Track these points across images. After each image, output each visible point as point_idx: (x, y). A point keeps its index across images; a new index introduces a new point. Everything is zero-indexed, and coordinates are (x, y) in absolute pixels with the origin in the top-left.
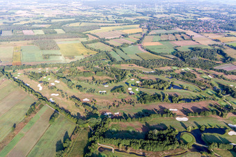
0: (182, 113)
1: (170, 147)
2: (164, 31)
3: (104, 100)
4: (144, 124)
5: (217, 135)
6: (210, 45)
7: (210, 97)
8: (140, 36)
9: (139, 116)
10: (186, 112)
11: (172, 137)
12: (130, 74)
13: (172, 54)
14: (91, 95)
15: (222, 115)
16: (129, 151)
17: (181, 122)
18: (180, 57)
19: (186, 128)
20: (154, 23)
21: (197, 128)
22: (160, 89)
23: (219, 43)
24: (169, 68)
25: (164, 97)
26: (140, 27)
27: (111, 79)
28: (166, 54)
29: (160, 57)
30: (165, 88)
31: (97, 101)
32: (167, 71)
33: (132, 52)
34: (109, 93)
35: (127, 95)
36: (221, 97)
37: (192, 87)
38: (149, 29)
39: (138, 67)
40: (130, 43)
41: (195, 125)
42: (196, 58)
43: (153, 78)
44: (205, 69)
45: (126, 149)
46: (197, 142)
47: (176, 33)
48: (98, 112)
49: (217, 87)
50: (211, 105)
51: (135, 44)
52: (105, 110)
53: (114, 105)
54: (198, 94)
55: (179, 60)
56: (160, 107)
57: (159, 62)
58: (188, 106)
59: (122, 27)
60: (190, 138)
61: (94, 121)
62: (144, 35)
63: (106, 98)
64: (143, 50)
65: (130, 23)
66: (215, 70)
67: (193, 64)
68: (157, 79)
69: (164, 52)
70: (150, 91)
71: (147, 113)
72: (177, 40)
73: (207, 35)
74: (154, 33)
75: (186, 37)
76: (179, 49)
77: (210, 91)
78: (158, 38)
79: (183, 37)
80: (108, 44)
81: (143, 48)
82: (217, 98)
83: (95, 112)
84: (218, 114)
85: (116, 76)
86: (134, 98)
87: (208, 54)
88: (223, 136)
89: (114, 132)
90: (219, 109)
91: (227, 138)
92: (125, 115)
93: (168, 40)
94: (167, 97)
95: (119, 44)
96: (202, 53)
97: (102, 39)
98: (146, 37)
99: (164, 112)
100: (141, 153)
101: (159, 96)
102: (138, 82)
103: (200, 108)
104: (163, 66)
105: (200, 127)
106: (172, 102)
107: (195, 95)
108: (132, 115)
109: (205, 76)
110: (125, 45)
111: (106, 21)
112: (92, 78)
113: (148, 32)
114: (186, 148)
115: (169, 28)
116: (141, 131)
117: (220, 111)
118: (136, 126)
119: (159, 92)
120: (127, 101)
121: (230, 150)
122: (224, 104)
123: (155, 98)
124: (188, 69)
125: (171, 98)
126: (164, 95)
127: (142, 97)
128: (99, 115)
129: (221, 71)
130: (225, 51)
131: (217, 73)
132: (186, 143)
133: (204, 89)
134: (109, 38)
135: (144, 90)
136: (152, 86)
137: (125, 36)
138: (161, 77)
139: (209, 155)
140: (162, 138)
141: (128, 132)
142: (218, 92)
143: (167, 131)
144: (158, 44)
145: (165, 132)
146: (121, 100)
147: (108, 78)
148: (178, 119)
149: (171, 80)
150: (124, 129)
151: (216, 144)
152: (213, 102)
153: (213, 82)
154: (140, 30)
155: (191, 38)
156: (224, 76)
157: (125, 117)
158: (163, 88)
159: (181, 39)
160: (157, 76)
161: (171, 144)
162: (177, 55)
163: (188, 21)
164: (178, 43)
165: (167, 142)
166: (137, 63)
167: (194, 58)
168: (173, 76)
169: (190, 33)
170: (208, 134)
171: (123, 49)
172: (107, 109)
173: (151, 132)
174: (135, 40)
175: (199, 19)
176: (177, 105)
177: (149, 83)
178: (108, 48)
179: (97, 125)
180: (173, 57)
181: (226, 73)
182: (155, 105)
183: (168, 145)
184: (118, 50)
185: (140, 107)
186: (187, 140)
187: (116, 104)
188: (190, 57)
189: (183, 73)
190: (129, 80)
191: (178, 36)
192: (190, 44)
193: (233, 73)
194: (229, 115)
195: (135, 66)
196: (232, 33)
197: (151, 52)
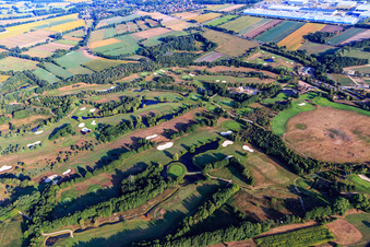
0: (164, 138)
1: (155, 193)
2: (119, 19)
3: (39, 158)
4: (114, 173)
5: (210, 152)
6: (185, 30)
7: (195, 103)
8: (82, 33)
9: (103, 163)
10: (168, 135)
11: (155, 177)
12: (77, 101)
13: (137, 53)
14: (13, 157)
15: (212, 125)
16: (97, 224)
17: (165, 151)
18: (148, 55)
19: (171, 156)
20: (101, 8)
21: (185, 151)
22: (128, 112)
23: (195, 25)
24: (136, 76)
25: (135, 123)
26: (80, 17)
27: (44, 117)
28: (128, 55)
29: (119, 62)
30: (135, 108)
31: (27, 162)
32: (133, 82)
33: (74, 63)
34: (47, 144)
35: (79, 136)
36: (207, 100)
37: (171, 95)
38: (95, 19)
39: (89, 85)
40: (67, 47)
41: (182, 149)
42: (171, 53)
43: (115, 97)
44: (184, 66)
45: (93, 222)
47: (138, 19)
49: (202, 87)
50: (198, 115)
51: (76, 48)
52: (44, 173)
53: (58, 159)
54: (180, 104)
55: (148, 60)
56: (133, 139)
57: (118, 70)
58: (170, 125)
59: (48, 22)
60: (179, 170)
62: (88, 31)
63: (42, 153)
64: (92, 56)
65: (60, 13)
66: (195, 64)
67: (167, 63)
68: (121, 98)
69: (123, 53)
70: (114, 119)
71: (115, 155)
72: (140, 29)
73: (178, 15)
74: (105, 24)
75: (152, 23)
76: (145, 43)
77: (194, 95)
78: (112, 32)
79: (148, 24)
80: (27, 58)
81: (90, 53)
82: (204, 102)
83: (26, 183)
84: (207, 123)
85: (54, 110)
86: (91, 138)
87: (184, 42)
88: (216, 151)
89: (68, 204)
91: (221, 152)
92: (81, 170)
93: (128, 33)
94: (140, 121)
95: (48, 54)
96: (177, 44)
97: (13, 50)
98: (92, 33)
99: (138, 144)
100: (117, 219)
101: (128, 123)
102: (93, 110)
103: (186, 122)
104: (127, 75)
105: (188, 148)
106: (148, 126)
107: (177, 106)
108: (92, 165)
109: (185, 76)
110: (59, 53)
112: (8, 126)
113: (94, 24)
114: (176, 185)
115: (126, 13)
116: (111, 186)
117: (208, 119)
118: (102, 180)
119: (127, 117)
120: (80, 145)
122: (213, 108)
123: (123, 128)
124: (162, 71)
125: (145, 121)
126: (134, 118)
127: (104, 132)
128: (36, 187)
129: (203, 64)
130: (204, 35)
131: (199, 68)
132: (175, 178)
133: (187, 95)
134: (26, 46)
135: (104, 121)
136: (115, 111)
137: (56, 37)
138: (126, 93)
139: (205, 182)
140: (141, 184)
141: (92, 194)
142: (203, 94)
143: (148, 171)
144: (114, 41)
145: (144, 174)
146: (69, 149)
147: (40, 117)
148: (161, 148)
149: (142, 94)
150: (83, 193)
151: (210, 165)
152: (199, 110)
153: (196, 82)
154: (81, 23)
155: (159, 23)
156: (209, 70)
157: (82, 172)
159: (146, 27)
160: (121, 94)
161: (155, 188)
162: (144, 54)
164: (142, 35)
165: (150, 186)
166: (85, 79)
167: (167, 54)
168: (143, 87)
169: (157, 15)
170: (200, 155)
171: (57, 60)
172: (48, 170)
173: (125, 181)
174: (76, 42)
176: (155, 128)
177: (110, 107)
178: (30, 65)
179: (34, 205)
180: (139, 57)
181: (209, 65)
182: (125, 139)
183: (151, 191)
184: (48, 65)
185: (103, 149)
186: (175, 173)
187: (63, 157)
188: (162, 52)
189: (156, 79)
190: (78, 110)
191: (141, 23)
192: (160, 32)
193: (217, 64)
194: (220, 121)
195: (83, 85)
196: (209, 7)
197: (105, 57)
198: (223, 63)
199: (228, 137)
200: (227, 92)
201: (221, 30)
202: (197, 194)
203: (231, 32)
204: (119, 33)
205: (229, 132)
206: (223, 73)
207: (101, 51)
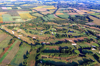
0: (74, 42)
2: (64, 9)
3: (42, 38)
4: (59, 47)
5: (88, 50)
6: (83, 15)
8: (54, 11)
9: (57, 43)
10: (76, 42)
11: (71, 51)
12: (52, 27)
13: (69, 18)
14: (36, 35)
15: (89, 43)
16: (54, 57)
17: (74, 46)
18: (72, 19)
19: (76, 48)
20: (60, 5)
21: (80, 48)
22: (64, 33)
23: (87, 14)
24: (67, 24)
25: (66, 36)
26: (54, 7)
27: (44, 28)
28: (66, 18)
29: (63, 19)
30: (67, 32)
31: (39, 38)
32: (67, 25)
33: (52, 17)
34: (44, 35)
35: (51, 35)
36: (89, 35)
37: (77, 31)
38: (58, 7)
39: (55, 23)
40: (51, 13)
41: (79, 46)
42: (78, 20)
43: (62, 28)
44: (82, 24)
45: (53, 57)
46: (80, 53)
47: (69, 9)
48: (40, 43)
49: (87, 32)
50: (85, 39)
51: (53, 14)
52: (42, 41)
53: (46, 39)
54: (80, 34)
56: (65, 40)
57: (63, 21)
58: (76, 39)
59: (47, 6)
60: (78, 52)
61: (39, 46)
64: (56, 17)
65: (50, 5)
66: (86, 25)
67: (77, 22)
68: (63, 29)
69: (65, 17)
70: (61, 33)
71: (60, 42)
72: (70, 12)
73: (82, 10)
74: (60, 9)
75: (74, 11)
76: (71, 16)
77: (84, 33)
78: (62, 11)
79: (72, 11)
80: (41, 14)
81: (56, 16)
82: (87, 36)
83: (38, 42)
84: (88, 42)
85: (46, 27)
86: (54, 36)
87: (83, 18)
88: (90, 50)
89: (47, 50)
90: (88, 40)
91: (92, 51)
92: (51, 43)
93: (66, 12)
95: (46, 14)
96: (81, 18)
97: (38, 11)
98: (57, 11)
99: (67, 42)
100: (59, 58)
101: (64, 35)
102: (55, 30)
103: (81, 40)
104: (65, 23)
106: (70, 38)
107: (79, 35)
108: (54, 43)
109: (82, 27)
110: (48, 14)
111: (39, 4)
112: (36, 28)
113: (58, 9)
115: (66, 7)
116: (58, 50)
117: (89, 41)
118: (56, 47)
119: (64, 34)
120: (51, 38)
121: (93, 56)
122: (90, 38)
123: (63, 36)
124: (75, 24)
125: (69, 36)
126: (66, 35)
127: (58, 36)
128: (40, 44)
129: (88, 25)
130: (89, 17)
131: (87, 26)
132: (76, 54)
133: (82, 32)
134: (41, 11)
135: (58, 33)
136: (61, 31)
137: (48, 10)
138: (64, 28)
139: (85, 58)
140: (67, 52)
141: (53, 50)
144: (62, 14)
145: (68, 50)
146: (49, 37)
147: (43, 28)
148: (73, 44)
149: (69, 29)
150: (51, 49)
151: (88, 54)
152: (85, 38)
153: (85, 30)
154: (54, 8)
155: (75, 11)
156: (90, 27)
157: (51, 44)
158: (66, 32)
159: (72, 12)
160: (63, 27)
161: (71, 54)
162: (70, 19)
163: (74, 4)
164: (70, 14)
165: (69, 53)
166: (54, 22)
167: (77, 20)
168: (69, 27)
169: (75, 9)
170: (85, 50)
171: (48, 16)
172: (43, 41)
173: (62, 50)
175: (78, 4)
176: (72, 39)
178: (42, 16)
179: (40, 48)
180: (69, 19)
181: (90, 26)
182: (63, 39)
183: (69, 54)
184: (46, 17)
185: (57, 40)
186: (76, 52)
187: (47, 39)
188: (76, 19)
189: (73, 26)
190: (52, 29)
191: (70, 11)
192: (76, 14)
193: (93, 26)
194: (92, 42)
195: (53, 23)
196: (92, 10)
197: (60, 17)
198: (95, 26)
199: (94, 48)
200: (95, 35)
201: (95, 17)
202: (82, 60)
203: (98, 18)
204: (64, 12)
205: (95, 46)
206: (95, 29)
207: (59, 16)
